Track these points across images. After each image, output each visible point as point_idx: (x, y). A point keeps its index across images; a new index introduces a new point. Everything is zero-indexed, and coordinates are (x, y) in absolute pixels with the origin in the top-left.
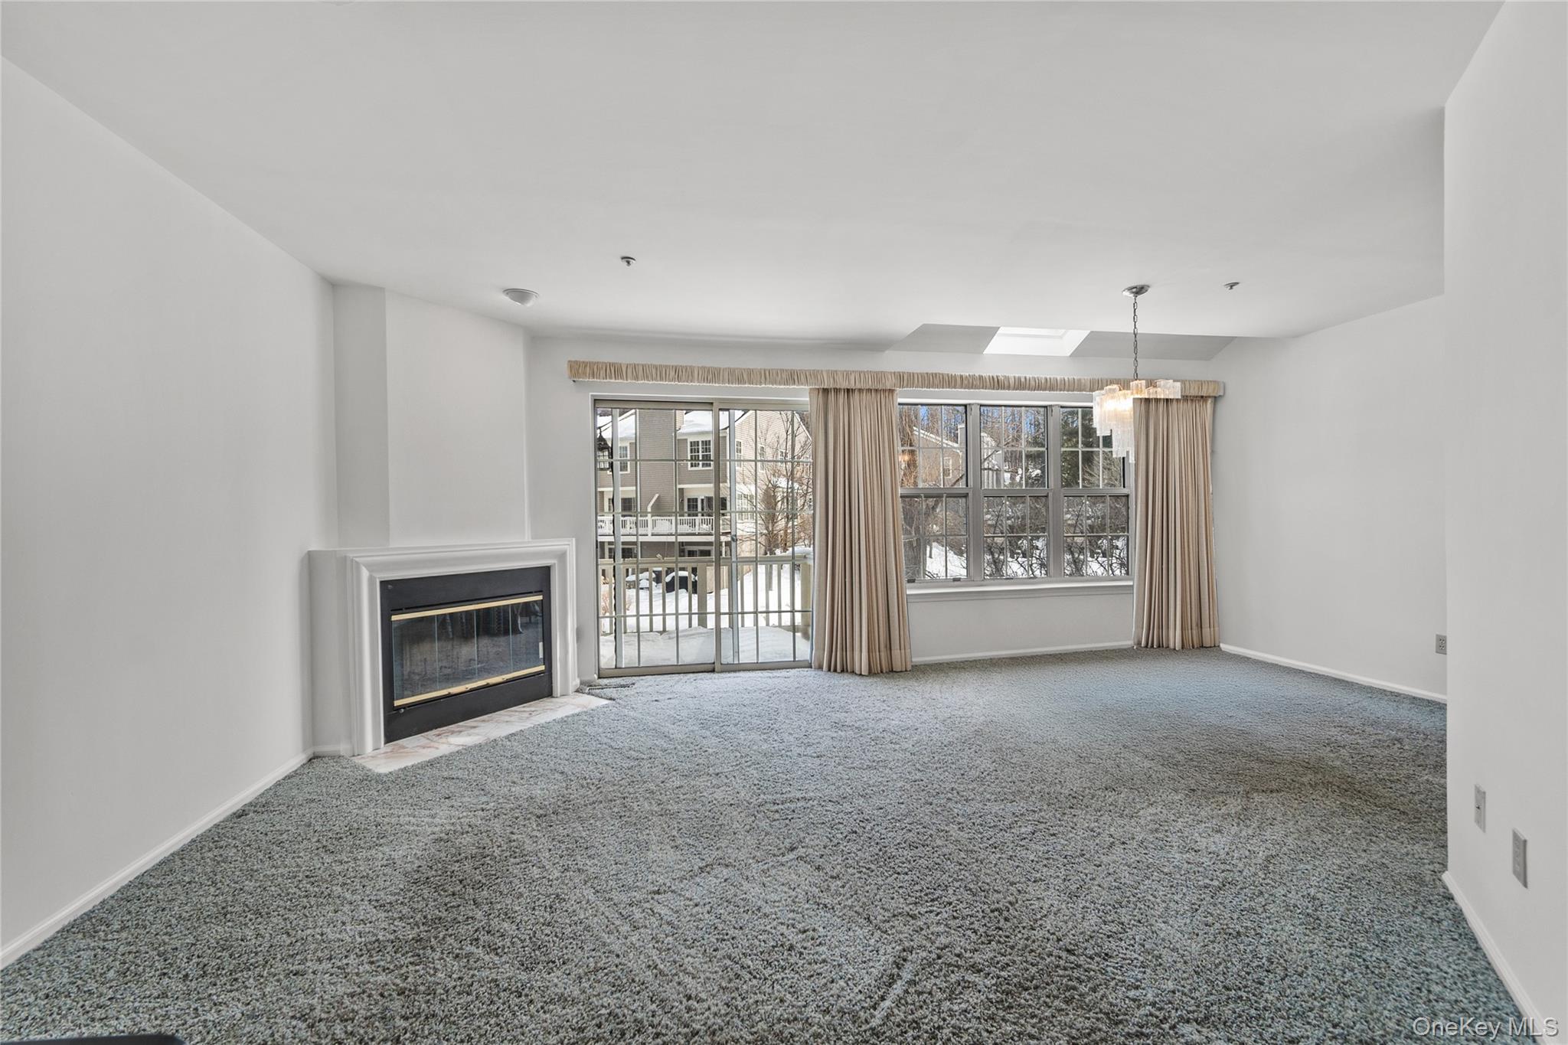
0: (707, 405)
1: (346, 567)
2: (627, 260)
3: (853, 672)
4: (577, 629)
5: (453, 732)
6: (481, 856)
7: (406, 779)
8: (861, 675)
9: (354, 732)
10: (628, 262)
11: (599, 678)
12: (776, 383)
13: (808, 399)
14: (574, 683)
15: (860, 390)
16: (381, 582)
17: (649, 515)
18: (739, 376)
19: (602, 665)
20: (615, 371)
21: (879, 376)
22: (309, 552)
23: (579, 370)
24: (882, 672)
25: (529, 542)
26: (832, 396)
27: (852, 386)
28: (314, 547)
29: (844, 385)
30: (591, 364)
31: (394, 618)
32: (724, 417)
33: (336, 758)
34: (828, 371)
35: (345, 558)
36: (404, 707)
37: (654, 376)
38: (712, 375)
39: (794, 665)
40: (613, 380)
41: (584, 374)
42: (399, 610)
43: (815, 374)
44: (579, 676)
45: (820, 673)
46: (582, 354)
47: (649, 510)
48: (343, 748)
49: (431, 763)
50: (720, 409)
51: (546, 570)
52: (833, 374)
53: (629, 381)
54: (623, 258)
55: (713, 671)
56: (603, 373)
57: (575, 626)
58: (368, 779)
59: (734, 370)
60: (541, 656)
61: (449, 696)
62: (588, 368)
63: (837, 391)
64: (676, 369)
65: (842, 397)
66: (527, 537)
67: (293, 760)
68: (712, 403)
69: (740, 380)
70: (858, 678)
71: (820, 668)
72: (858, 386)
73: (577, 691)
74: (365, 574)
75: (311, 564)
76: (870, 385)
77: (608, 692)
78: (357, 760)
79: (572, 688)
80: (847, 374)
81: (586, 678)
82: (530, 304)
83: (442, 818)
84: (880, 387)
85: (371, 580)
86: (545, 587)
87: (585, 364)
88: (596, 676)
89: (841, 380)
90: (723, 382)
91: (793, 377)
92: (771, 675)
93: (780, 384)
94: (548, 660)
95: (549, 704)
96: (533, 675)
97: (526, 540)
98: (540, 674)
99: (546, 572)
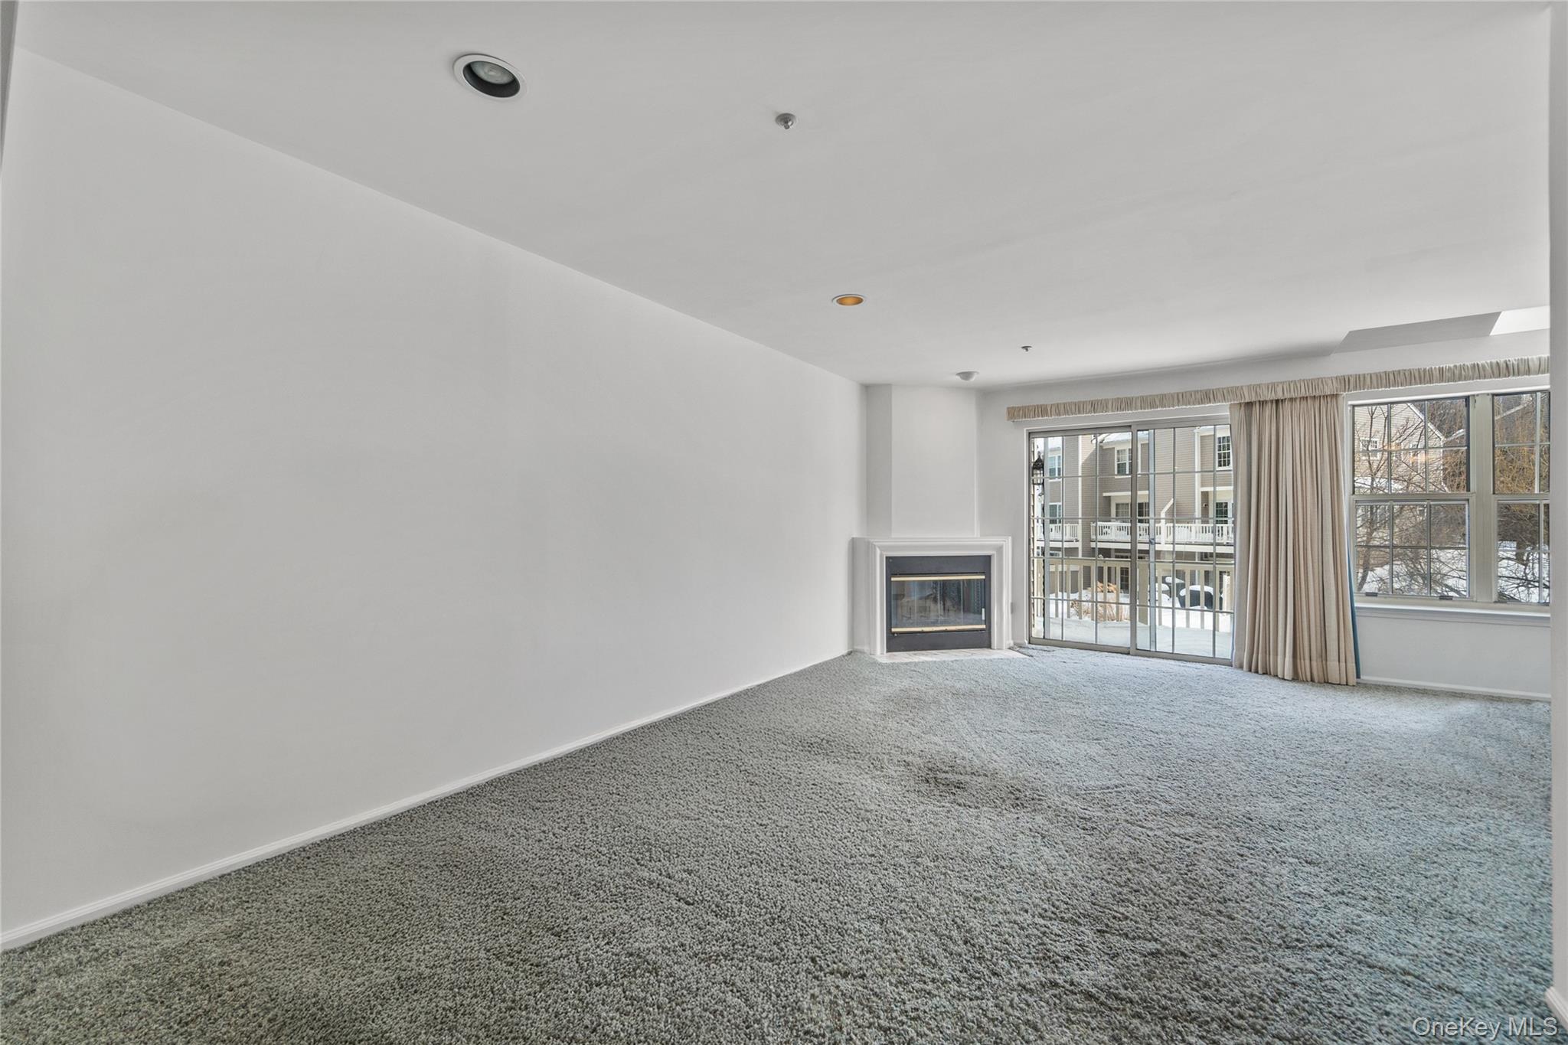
0: (1127, 427)
1: (870, 547)
2: (1026, 348)
3: (1276, 676)
4: (1012, 604)
5: (923, 655)
6: (918, 699)
7: (893, 667)
8: (1283, 679)
9: (871, 642)
10: (1027, 350)
11: (1029, 643)
12: (1189, 404)
13: (1228, 413)
14: (1007, 642)
15: (1292, 400)
16: (887, 557)
17: (1163, 521)
18: (1149, 402)
19: (1034, 635)
20: (1042, 410)
21: (1314, 383)
22: (853, 538)
23: (1014, 414)
24: (1312, 680)
25: (977, 538)
26: (1256, 409)
27: (1280, 396)
28: (855, 536)
29: (1270, 396)
30: (1024, 408)
31: (893, 579)
32: (1142, 435)
33: (862, 652)
34: (1249, 387)
35: (869, 542)
36: (897, 633)
37: (1073, 409)
38: (1126, 404)
39: (1212, 661)
40: (1040, 418)
41: (1019, 416)
42: (895, 575)
43: (1233, 391)
44: (1013, 639)
45: (1240, 671)
46: (1017, 402)
47: (1163, 515)
48: (866, 649)
49: (907, 664)
50: (1139, 430)
51: (988, 558)
52: (1255, 388)
53: (1053, 417)
54: (1023, 347)
55: (1128, 654)
56: (1032, 414)
57: (1010, 601)
58: (875, 663)
59: (1147, 397)
60: (983, 618)
61: (923, 632)
62: (1021, 412)
63: (1262, 403)
64: (1092, 403)
65: (1269, 410)
66: (977, 533)
67: (844, 652)
68: (1130, 426)
69: (1153, 405)
70: (1276, 681)
71: (1241, 667)
72: (1287, 396)
73: (1010, 649)
74: (878, 552)
75: (854, 544)
76: (1303, 393)
77: (1031, 652)
78: (873, 656)
79: (1005, 646)
80: (1273, 386)
81: (1019, 641)
82: (973, 379)
83: (906, 683)
84: (1317, 394)
85: (881, 556)
86: (987, 572)
87: (1019, 409)
88: (1027, 642)
89: (1266, 392)
90: (1136, 409)
91: (1208, 396)
92: (1182, 664)
93: (1194, 404)
94: (988, 621)
95: (986, 651)
96: (977, 630)
97: (975, 536)
98: (982, 630)
99: (988, 559)
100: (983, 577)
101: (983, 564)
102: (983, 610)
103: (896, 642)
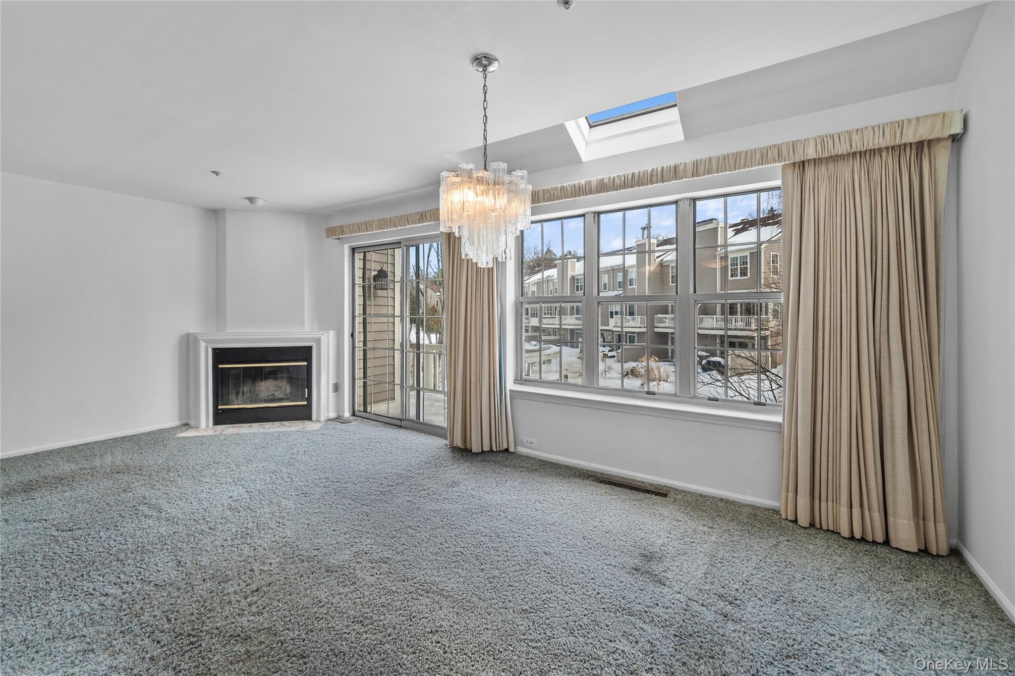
1: (197, 341)
9: (198, 417)
11: (353, 415)
14: (327, 416)
16: (213, 349)
22: (188, 335)
23: (329, 233)
30: (333, 228)
31: (219, 366)
35: (195, 337)
36: (223, 409)
41: (331, 234)
42: (221, 363)
48: (193, 423)
55: (400, 426)
59: (393, 218)
60: (305, 396)
61: (247, 409)
62: (332, 231)
68: (401, 242)
73: (327, 420)
74: (205, 344)
75: (188, 339)
79: (324, 419)
85: (208, 348)
86: (309, 360)
87: (331, 229)
88: (348, 414)
93: (416, 224)
94: (309, 399)
95: (307, 423)
96: (299, 406)
97: (306, 330)
98: (303, 406)
99: (309, 349)
100: (306, 363)
101: (305, 353)
102: (306, 389)
103: (221, 417)
